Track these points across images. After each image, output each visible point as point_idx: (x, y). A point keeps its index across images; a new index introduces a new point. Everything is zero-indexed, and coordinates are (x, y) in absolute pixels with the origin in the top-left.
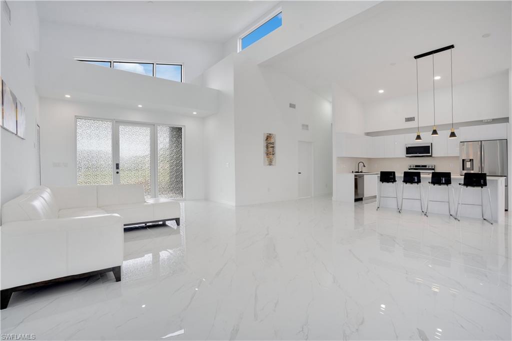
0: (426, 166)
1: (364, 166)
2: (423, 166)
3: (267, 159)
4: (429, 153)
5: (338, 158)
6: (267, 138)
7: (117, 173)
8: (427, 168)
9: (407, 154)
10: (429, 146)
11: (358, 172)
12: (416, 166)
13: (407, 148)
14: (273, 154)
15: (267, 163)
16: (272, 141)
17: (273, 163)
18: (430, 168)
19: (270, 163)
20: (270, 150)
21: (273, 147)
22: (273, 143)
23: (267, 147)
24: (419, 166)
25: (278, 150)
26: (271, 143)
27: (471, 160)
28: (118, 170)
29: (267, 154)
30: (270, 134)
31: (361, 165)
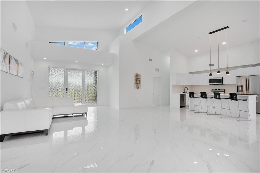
0: (220, 89)
1: (188, 89)
2: (218, 89)
3: (136, 86)
4: (221, 83)
5: (173, 85)
6: (136, 76)
7: (67, 92)
8: (221, 90)
9: (210, 83)
10: (221, 79)
11: (184, 93)
12: (215, 90)
13: (210, 80)
14: (139, 84)
15: (136, 88)
16: (139, 77)
17: (139, 88)
18: (222, 90)
19: (138, 88)
20: (138, 81)
21: (139, 80)
22: (139, 78)
23: (136, 80)
24: (216, 89)
25: (142, 82)
26: (138, 78)
27: (242, 86)
28: (67, 91)
29: (136, 84)
30: (138, 74)
31: (186, 89)
